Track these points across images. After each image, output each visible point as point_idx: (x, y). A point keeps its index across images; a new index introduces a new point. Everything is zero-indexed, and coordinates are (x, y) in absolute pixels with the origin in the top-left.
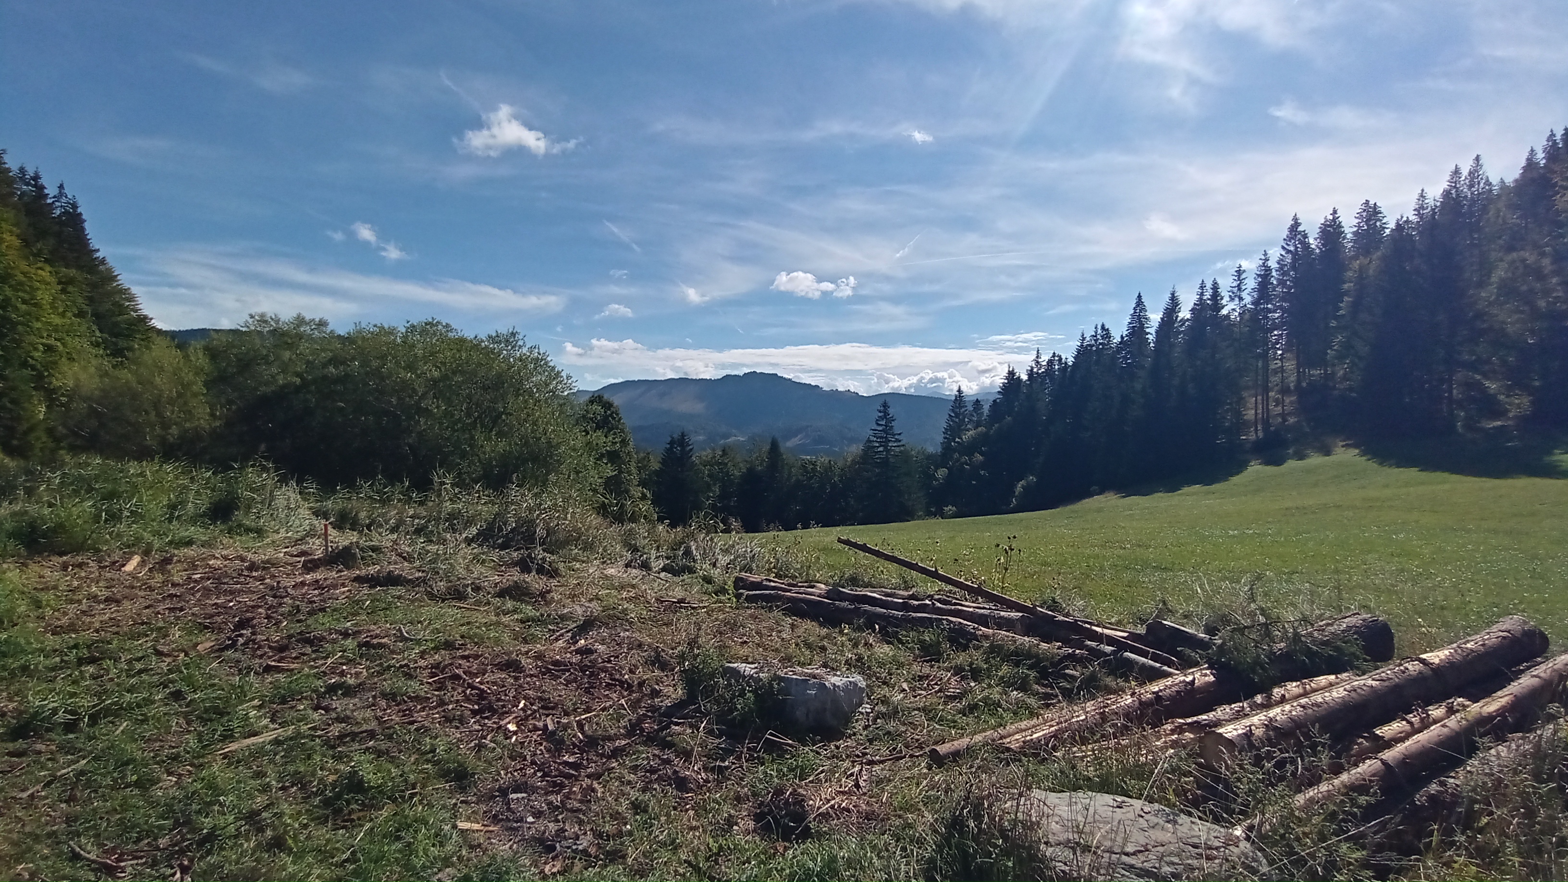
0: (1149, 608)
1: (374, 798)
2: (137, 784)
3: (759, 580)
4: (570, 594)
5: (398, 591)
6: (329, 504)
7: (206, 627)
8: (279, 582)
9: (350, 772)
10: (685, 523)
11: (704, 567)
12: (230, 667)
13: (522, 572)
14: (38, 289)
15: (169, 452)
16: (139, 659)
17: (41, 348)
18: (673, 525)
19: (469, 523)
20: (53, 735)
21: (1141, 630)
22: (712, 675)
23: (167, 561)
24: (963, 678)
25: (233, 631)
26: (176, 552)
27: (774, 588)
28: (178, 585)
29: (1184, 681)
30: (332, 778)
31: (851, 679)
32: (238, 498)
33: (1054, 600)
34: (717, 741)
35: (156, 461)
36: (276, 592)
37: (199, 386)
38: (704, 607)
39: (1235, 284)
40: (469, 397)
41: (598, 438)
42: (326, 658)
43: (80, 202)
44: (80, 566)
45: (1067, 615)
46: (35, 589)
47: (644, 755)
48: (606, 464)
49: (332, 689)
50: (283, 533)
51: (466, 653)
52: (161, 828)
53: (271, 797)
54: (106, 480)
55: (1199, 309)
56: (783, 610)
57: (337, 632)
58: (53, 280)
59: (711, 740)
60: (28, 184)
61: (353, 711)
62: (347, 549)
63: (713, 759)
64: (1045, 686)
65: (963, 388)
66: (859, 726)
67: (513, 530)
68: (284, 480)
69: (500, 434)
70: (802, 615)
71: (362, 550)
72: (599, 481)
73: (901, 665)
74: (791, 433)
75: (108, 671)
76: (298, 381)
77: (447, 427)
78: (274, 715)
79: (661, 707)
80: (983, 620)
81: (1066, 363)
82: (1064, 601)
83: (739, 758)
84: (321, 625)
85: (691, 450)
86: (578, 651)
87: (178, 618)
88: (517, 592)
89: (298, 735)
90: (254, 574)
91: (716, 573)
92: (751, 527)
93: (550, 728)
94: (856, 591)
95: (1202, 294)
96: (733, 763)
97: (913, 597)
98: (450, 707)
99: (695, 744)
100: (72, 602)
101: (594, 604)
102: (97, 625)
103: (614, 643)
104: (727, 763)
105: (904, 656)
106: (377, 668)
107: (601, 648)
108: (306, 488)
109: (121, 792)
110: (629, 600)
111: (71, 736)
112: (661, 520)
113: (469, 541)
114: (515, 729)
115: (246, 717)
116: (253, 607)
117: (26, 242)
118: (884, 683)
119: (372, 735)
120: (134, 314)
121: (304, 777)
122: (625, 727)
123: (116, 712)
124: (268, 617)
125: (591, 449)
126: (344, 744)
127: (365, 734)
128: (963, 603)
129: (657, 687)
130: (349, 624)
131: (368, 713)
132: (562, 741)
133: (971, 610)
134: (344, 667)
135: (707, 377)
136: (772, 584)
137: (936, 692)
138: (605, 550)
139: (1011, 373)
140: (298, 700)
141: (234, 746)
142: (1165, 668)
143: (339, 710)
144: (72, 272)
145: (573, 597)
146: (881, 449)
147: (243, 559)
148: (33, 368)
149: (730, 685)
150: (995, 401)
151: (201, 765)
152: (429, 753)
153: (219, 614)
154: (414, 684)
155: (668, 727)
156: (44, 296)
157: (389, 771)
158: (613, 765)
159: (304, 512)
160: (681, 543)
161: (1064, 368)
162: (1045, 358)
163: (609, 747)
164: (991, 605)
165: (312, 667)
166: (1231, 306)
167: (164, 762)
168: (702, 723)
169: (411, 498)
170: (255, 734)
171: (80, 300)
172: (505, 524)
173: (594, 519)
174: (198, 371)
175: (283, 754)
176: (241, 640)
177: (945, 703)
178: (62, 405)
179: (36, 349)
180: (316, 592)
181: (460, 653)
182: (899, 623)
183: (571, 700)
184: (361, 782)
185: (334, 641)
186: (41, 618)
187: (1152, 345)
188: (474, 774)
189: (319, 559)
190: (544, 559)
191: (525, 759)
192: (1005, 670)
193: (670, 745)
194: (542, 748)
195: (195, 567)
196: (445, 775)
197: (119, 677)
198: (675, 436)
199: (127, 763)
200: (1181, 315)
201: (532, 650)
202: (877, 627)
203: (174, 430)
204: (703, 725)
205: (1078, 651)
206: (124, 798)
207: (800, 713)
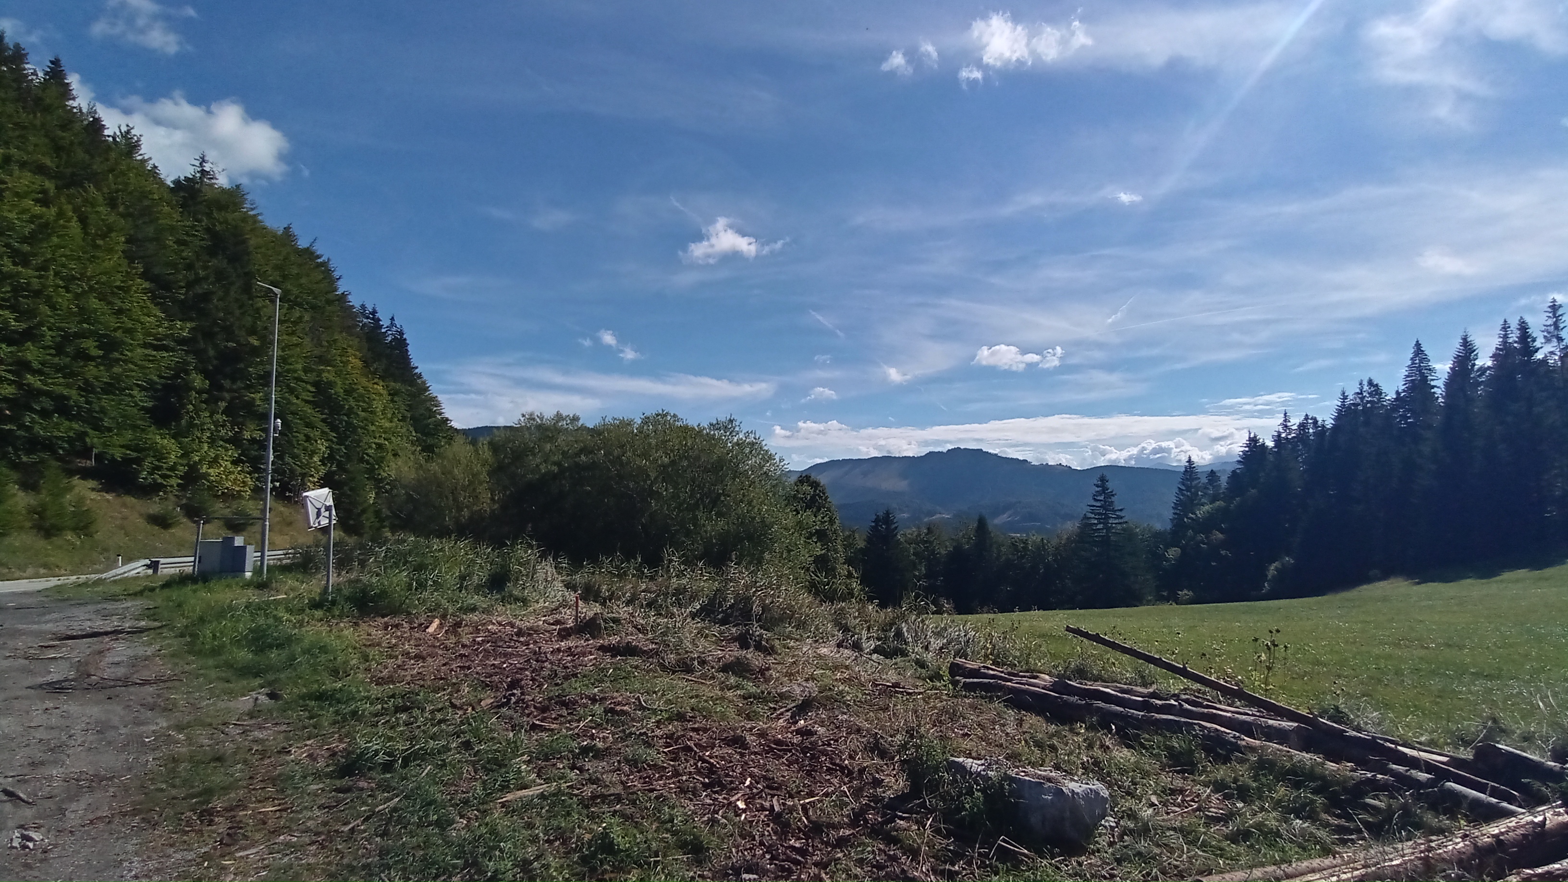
0: (1473, 726)
1: (622, 861)
2: (438, 823)
3: (975, 667)
4: (787, 672)
5: (635, 661)
6: (577, 577)
7: (487, 686)
8: (540, 648)
9: (602, 833)
10: (897, 604)
11: (915, 650)
12: (506, 723)
13: (741, 648)
14: (374, 400)
15: (461, 531)
16: (439, 710)
17: (374, 446)
18: (883, 605)
19: (693, 598)
20: (373, 774)
21: (1466, 754)
22: (936, 769)
23: (458, 625)
24: (1227, 797)
25: (507, 690)
26: (464, 617)
27: (993, 677)
28: (466, 646)
29: (1532, 822)
30: (587, 837)
31: (1091, 786)
32: (510, 571)
33: (1337, 708)
34: (945, 841)
35: (453, 538)
36: (538, 655)
37: (484, 476)
38: (920, 693)
39: (1550, 322)
40: (693, 480)
41: (808, 517)
42: (579, 721)
43: (405, 330)
44: (397, 626)
45: (1358, 729)
46: (365, 645)
47: (869, 849)
48: (816, 543)
49: (585, 751)
50: (541, 604)
51: (696, 726)
52: (455, 867)
53: (539, 848)
54: (417, 555)
55: (1503, 354)
56: (1004, 701)
57: (588, 697)
58: (385, 392)
59: (939, 839)
60: (368, 318)
61: (602, 774)
62: (593, 620)
63: (942, 861)
64: (1339, 816)
65: (1194, 459)
66: (1103, 842)
67: (732, 606)
68: (543, 556)
69: (719, 515)
70: (1029, 708)
71: (605, 620)
72: (809, 559)
73: (1146, 774)
74: (998, 511)
75: (416, 719)
76: (555, 469)
77: (675, 508)
78: (539, 770)
79: (884, 798)
80: (1246, 729)
81: (1323, 426)
82: (1351, 711)
83: (969, 863)
84: (575, 689)
85: (896, 528)
86: (799, 732)
87: (466, 675)
88: (738, 668)
89: (559, 792)
90: (522, 639)
91: (929, 656)
92: (963, 608)
93: (776, 810)
94: (1086, 684)
95: (1505, 336)
96: (964, 869)
97: (1154, 695)
98: (684, 778)
99: (923, 843)
100: (391, 657)
101: (810, 684)
102: (409, 678)
103: (832, 726)
104: (957, 868)
105: (1149, 764)
106: (620, 735)
107: (821, 730)
108: (560, 563)
109: (424, 829)
110: (844, 681)
111: (388, 776)
112: (870, 600)
113: (693, 616)
114: (744, 807)
115: (519, 771)
116: (521, 669)
117: (366, 363)
118: (1128, 793)
119: (618, 799)
120: (439, 417)
121: (565, 832)
122: (848, 816)
123: (421, 756)
124: (533, 680)
125: (802, 528)
126: (596, 805)
127: (612, 798)
128: (1218, 706)
129: (877, 776)
130: (596, 690)
131: (615, 778)
132: (787, 825)
133: (1229, 715)
134: (594, 731)
135: (910, 454)
136: (991, 672)
137: (1195, 810)
138: (817, 629)
139: (1253, 440)
140: (558, 759)
141: (509, 797)
142: (1505, 804)
143: (591, 771)
144: (398, 386)
145: (790, 675)
146: (1100, 526)
147: (512, 625)
148: (368, 462)
149: (955, 780)
150: (1234, 472)
151: (485, 811)
152: (667, 823)
153: (496, 674)
154: (652, 752)
155: (892, 820)
156: (378, 405)
157: (635, 835)
158: (839, 855)
159: (559, 585)
160: (891, 625)
161: (1321, 431)
162: (1295, 421)
163: (833, 836)
164: (1254, 710)
165: (568, 729)
166: (1548, 348)
167: (458, 805)
168: (928, 819)
169: (643, 573)
170: (525, 787)
171: (403, 407)
172: (725, 601)
173: (806, 598)
174: (484, 463)
175: (547, 808)
176: (513, 699)
177: (1207, 825)
178: (387, 492)
179: (370, 447)
180: (569, 658)
181: (690, 725)
182: (1139, 724)
183: (795, 782)
184: (612, 843)
185: (585, 706)
186: (368, 670)
187: (1440, 400)
188: (708, 849)
189: (571, 628)
190: (761, 635)
191: (754, 839)
192: (1282, 791)
193: (895, 841)
194: (770, 829)
195: (478, 631)
196: (683, 846)
197: (425, 725)
198: (881, 514)
199: (430, 804)
200: (1479, 363)
201: (755, 727)
202: (1113, 727)
203: (466, 513)
204: (929, 823)
205: (1379, 776)
206: (427, 835)
207: (1035, 820)
